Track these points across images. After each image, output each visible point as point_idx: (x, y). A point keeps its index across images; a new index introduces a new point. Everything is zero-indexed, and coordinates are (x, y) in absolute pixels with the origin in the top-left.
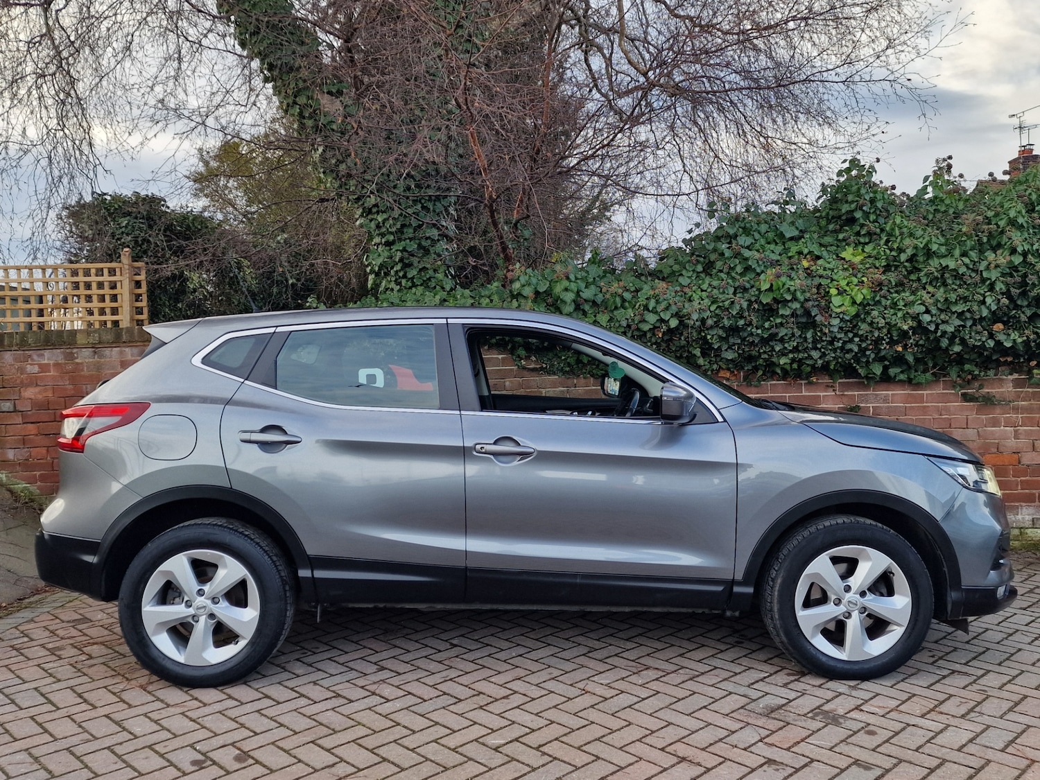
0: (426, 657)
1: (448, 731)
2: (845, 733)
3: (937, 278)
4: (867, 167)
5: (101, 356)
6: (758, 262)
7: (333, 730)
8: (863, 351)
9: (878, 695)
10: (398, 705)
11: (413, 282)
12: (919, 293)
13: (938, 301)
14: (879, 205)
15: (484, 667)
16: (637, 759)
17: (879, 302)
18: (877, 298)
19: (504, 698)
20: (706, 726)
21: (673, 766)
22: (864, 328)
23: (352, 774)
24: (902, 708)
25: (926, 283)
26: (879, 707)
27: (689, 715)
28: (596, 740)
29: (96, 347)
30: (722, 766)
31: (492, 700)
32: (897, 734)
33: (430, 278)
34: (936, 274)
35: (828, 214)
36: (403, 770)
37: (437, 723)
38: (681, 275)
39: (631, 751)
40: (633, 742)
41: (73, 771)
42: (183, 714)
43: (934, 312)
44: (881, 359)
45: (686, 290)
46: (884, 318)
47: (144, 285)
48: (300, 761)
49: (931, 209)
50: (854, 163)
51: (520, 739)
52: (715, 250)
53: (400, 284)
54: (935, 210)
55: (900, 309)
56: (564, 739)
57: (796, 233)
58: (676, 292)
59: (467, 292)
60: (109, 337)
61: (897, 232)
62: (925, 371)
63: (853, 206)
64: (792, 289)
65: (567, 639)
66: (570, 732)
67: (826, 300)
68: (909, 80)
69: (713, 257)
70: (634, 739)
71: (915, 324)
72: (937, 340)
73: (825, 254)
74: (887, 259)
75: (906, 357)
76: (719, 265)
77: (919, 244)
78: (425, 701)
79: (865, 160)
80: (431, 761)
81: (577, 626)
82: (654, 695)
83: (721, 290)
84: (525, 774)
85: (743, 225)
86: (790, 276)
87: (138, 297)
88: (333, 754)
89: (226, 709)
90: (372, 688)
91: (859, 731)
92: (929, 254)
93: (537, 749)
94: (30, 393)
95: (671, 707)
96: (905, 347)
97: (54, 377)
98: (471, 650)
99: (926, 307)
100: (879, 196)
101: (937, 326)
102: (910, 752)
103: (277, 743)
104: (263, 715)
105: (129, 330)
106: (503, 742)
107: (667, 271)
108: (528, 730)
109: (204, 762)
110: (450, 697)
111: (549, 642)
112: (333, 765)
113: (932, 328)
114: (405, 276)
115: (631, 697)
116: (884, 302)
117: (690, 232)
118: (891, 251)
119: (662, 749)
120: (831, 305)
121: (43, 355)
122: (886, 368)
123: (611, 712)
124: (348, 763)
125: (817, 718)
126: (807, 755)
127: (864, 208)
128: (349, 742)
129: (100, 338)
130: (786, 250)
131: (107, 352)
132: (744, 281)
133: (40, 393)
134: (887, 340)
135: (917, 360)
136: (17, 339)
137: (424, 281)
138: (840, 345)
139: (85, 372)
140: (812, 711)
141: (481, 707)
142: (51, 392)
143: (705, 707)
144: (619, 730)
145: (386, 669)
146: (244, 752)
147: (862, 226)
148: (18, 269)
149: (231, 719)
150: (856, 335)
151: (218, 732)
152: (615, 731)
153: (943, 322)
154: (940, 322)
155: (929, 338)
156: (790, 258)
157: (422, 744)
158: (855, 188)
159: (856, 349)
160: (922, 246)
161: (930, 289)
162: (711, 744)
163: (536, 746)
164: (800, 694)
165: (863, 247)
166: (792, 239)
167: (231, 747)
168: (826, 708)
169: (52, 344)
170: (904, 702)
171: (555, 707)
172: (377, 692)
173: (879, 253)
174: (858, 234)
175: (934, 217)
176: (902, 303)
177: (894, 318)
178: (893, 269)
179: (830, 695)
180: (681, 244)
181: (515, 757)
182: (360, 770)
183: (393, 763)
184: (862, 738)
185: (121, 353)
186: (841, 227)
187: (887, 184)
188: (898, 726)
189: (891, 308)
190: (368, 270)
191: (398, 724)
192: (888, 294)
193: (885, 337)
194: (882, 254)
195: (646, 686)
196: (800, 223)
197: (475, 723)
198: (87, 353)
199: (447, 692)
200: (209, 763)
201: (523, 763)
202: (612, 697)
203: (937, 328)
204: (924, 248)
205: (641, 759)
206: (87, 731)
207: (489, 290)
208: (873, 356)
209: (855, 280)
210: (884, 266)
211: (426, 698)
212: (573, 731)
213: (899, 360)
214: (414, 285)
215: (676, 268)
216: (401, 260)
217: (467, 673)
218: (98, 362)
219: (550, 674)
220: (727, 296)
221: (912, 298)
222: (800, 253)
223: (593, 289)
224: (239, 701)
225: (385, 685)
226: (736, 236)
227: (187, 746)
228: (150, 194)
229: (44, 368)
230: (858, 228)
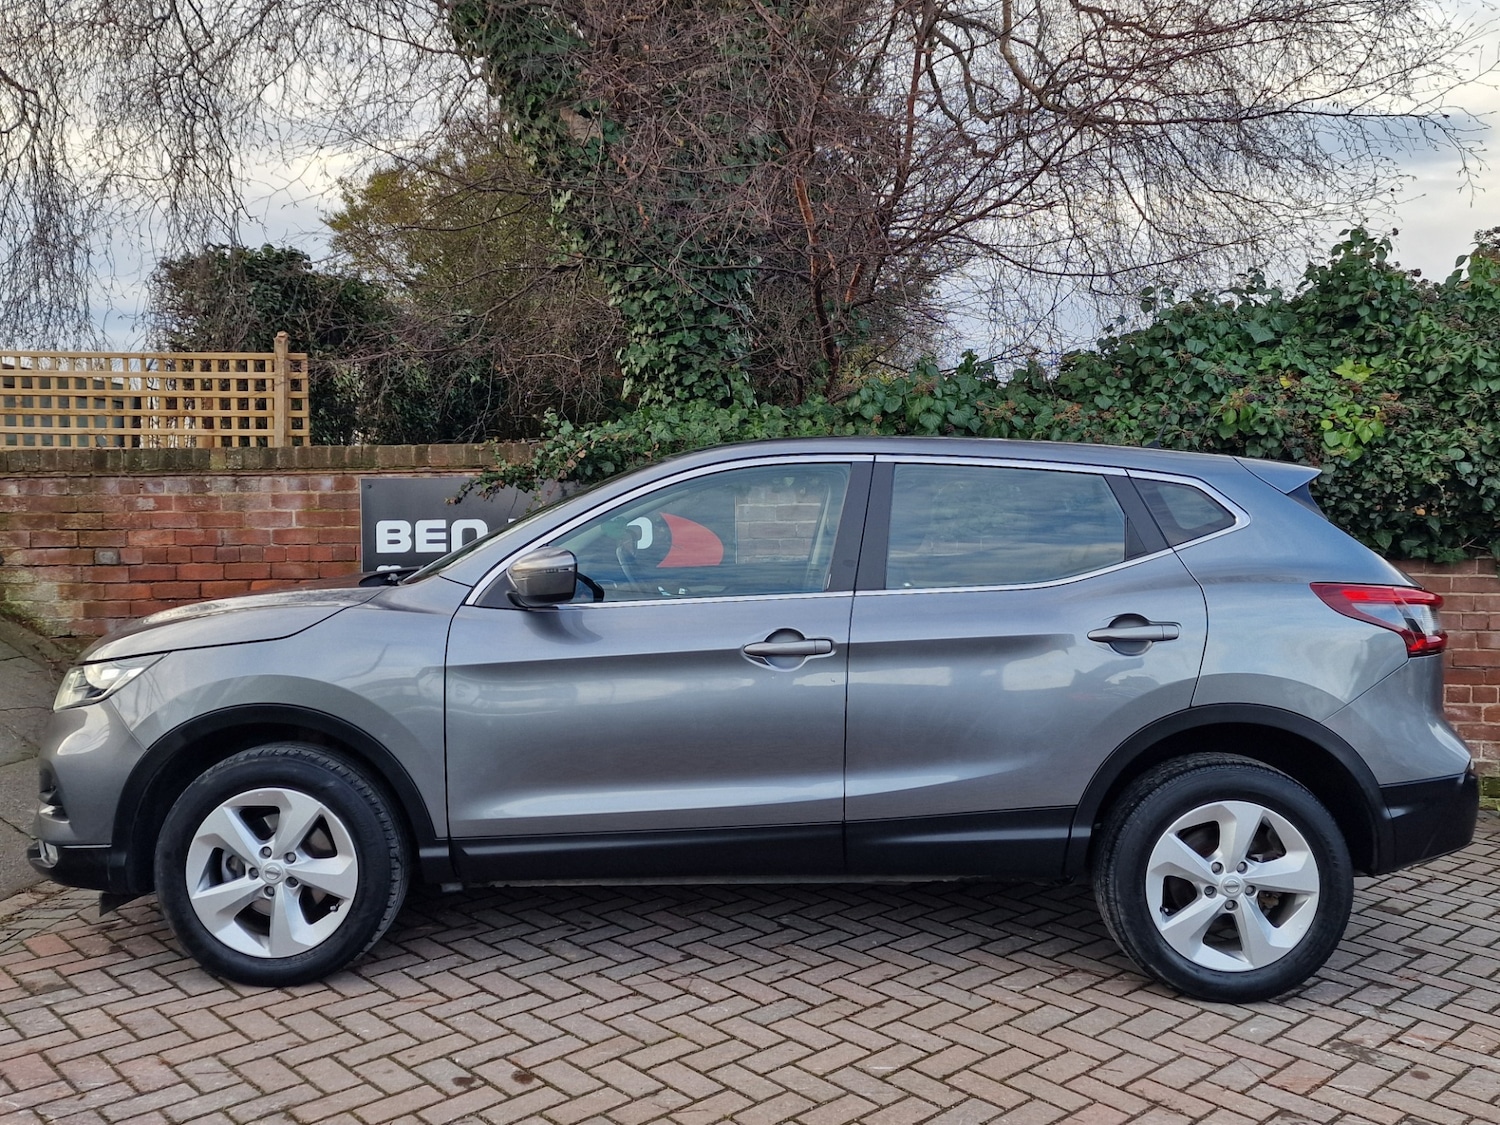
0: (747, 941)
1: (809, 1051)
2: (1383, 1076)
3: (1482, 410)
4: (1377, 241)
5: (244, 488)
6: (1216, 379)
7: (643, 1042)
8: (1365, 513)
9: (1419, 1021)
10: (725, 1009)
11: (691, 392)
12: (1455, 431)
13: (1482, 443)
14: (1395, 298)
15: (836, 959)
16: (1089, 1101)
17: (1394, 442)
18: (1392, 437)
19: (875, 1005)
20: (1179, 1057)
21: (1143, 1113)
22: (1371, 479)
23: (686, 1106)
24: (1457, 1041)
25: (1466, 416)
26: (1426, 1039)
27: (1150, 1040)
28: (1024, 1071)
29: (238, 475)
30: (1214, 1115)
31: (859, 1008)
32: (1458, 1078)
33: (717, 386)
34: (1481, 403)
35: (1316, 310)
36: (757, 1103)
37: (788, 1039)
38: (1099, 393)
39: (1078, 1089)
40: (1078, 1076)
41: (291, 1087)
42: (422, 1010)
43: (1476, 459)
44: (1390, 526)
45: (1107, 416)
46: (1401, 466)
47: (305, 386)
48: (607, 1085)
49: (1472, 306)
50: (1359, 234)
51: (914, 1066)
52: (1150, 358)
53: (671, 394)
54: (1477, 307)
55: (1425, 454)
56: (976, 1067)
57: (1271, 336)
58: (1091, 418)
59: (778, 410)
60: (256, 460)
61: (1422, 339)
62: (1453, 545)
63: (1356, 299)
64: (1269, 419)
65: (947, 924)
66: (983, 1059)
67: (1315, 437)
68: (1446, 116)
69: (1147, 368)
70: (1079, 1073)
71: (1448, 476)
72: (1479, 501)
73: (1312, 368)
74: (1405, 378)
75: (1430, 524)
76: (1156, 380)
77: (1458, 358)
78: (764, 1005)
79: (1376, 230)
80: (794, 1091)
81: (957, 905)
82: (1093, 1009)
83: (1160, 418)
84: (933, 1117)
85: (1192, 323)
86: (1262, 401)
87: (296, 404)
88: (651, 1076)
89: (482, 1007)
90: (683, 983)
91: (1403, 1072)
92: (1471, 372)
93: (943, 1079)
94: (142, 538)
95: (1121, 1027)
96: (1428, 510)
97: (175, 517)
98: (811, 935)
99: (1466, 451)
100: (1396, 285)
101: (1480, 479)
102: (1482, 1104)
103: (567, 1058)
104: (535, 1017)
105: (286, 452)
106: (890, 1069)
107: (1076, 387)
108: (923, 1054)
109: (471, 1080)
110: (797, 1002)
111: (921, 926)
112: (656, 1092)
113: (1473, 482)
114: (679, 383)
115: (1061, 1011)
116: (1401, 441)
117: (1110, 329)
118: (1412, 366)
119: (1122, 1088)
120: (1323, 444)
121: (161, 484)
122: (1397, 540)
123: (1036, 1032)
124: (676, 1090)
125: (1338, 1052)
126: (1334, 1104)
127: (1374, 302)
128: (670, 1061)
129: (244, 462)
130: (1255, 361)
131: (253, 482)
132: (1194, 405)
133: (156, 538)
134: (1405, 499)
135: (1444, 528)
136: (124, 460)
137: (707, 390)
138: (1333, 503)
139: (221, 511)
140: (1328, 1041)
141: (846, 1018)
142: (172, 537)
143: (1170, 1029)
144: (1053, 1058)
145: (695, 956)
146: (525, 1069)
147: (1368, 328)
148: (126, 358)
149: (493, 1021)
150: (1357, 490)
151: (480, 1040)
152: (1048, 1059)
153: (1490, 474)
154: (1485, 474)
155: (1466, 497)
156: (1261, 373)
157: (775, 1066)
158: (1359, 273)
159: (1355, 510)
160: (1461, 361)
161: (1471, 425)
162: (1191, 1084)
163: (939, 1077)
164: (1305, 1016)
165: (1369, 360)
166: (1262, 345)
167: (503, 1060)
168: (1348, 1036)
169: (175, 469)
170: (1459, 1033)
171: (953, 1021)
172: (691, 989)
173: (1393, 369)
174: (1361, 340)
175: (1476, 317)
176: (1428, 445)
177: (1417, 466)
178: (1414, 393)
179: (1349, 1019)
180: (1095, 348)
181: (913, 1091)
182: (696, 1101)
183: (739, 1093)
184: (1407, 1082)
185: (274, 484)
186: (1336, 328)
187: (1406, 267)
188: (1459, 1068)
189: (1412, 451)
190: (624, 371)
191: (734, 1038)
192: (1408, 430)
193: (1401, 494)
194: (1399, 370)
195: (1077, 995)
196: (1276, 322)
197: (844, 1040)
198: (225, 484)
199: (792, 994)
200: (478, 1082)
201: (927, 1101)
202: (1033, 1010)
203: (1480, 483)
204: (1464, 364)
205: (1094, 1100)
206: (292, 1031)
207: (810, 407)
208: (1379, 520)
209: (1359, 409)
210: (1401, 389)
211: (763, 1001)
212: (988, 1057)
213: (1418, 528)
214: (693, 396)
215: (1090, 382)
216: (676, 359)
217: (813, 967)
218: (241, 497)
219: (935, 973)
220: (1168, 427)
221: (1444, 437)
222: (1276, 366)
223: (967, 410)
224: (497, 996)
225: (700, 980)
226: (1182, 339)
227: (441, 1057)
228: (287, 249)
229: (162, 503)
230: (1362, 331)
